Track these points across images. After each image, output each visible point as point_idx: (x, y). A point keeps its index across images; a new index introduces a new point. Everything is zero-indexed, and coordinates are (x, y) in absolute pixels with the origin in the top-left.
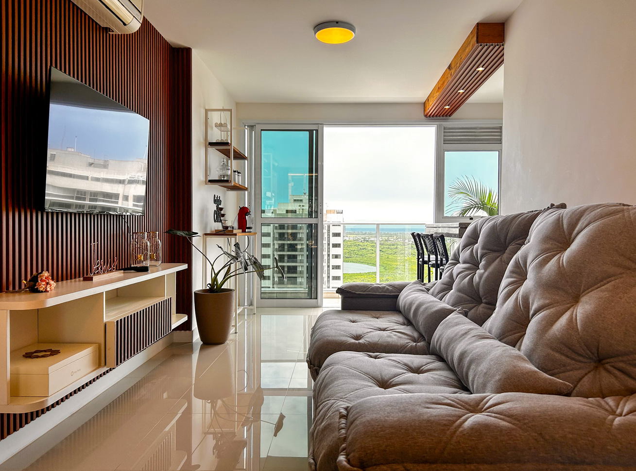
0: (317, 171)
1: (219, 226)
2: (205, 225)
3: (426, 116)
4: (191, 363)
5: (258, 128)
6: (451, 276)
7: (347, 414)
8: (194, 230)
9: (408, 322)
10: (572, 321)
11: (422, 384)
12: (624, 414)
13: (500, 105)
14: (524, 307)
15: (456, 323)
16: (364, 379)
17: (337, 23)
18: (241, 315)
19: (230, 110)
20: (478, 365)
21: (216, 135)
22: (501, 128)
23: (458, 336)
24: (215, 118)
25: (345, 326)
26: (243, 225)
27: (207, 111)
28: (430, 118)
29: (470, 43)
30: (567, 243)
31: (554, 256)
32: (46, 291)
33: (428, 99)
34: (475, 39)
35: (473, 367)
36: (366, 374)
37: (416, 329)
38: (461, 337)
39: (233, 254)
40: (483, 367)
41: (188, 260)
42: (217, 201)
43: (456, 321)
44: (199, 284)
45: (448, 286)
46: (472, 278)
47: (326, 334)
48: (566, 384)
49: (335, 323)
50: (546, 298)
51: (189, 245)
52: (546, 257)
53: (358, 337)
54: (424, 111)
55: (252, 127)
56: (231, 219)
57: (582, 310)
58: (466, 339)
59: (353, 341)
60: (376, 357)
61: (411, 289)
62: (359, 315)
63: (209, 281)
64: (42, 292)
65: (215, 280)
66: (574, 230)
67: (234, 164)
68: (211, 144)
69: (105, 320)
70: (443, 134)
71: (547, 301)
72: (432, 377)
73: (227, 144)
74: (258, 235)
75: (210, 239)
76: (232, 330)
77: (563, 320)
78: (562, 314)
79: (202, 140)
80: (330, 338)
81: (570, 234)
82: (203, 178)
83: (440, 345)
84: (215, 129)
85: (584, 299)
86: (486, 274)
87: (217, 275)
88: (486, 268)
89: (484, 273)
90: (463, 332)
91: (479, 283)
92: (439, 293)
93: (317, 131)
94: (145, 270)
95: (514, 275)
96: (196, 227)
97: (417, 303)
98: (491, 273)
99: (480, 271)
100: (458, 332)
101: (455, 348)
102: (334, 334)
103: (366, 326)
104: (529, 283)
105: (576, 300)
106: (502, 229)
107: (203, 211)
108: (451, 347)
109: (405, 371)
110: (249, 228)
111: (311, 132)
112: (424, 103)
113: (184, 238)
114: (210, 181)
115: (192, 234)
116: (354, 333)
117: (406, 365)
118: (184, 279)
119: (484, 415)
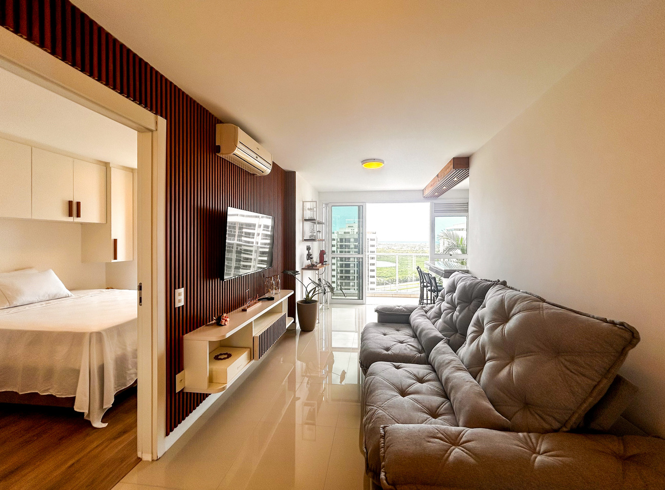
0: (362, 219)
1: (308, 262)
2: (302, 263)
3: (424, 197)
4: (295, 345)
5: (330, 205)
6: (440, 308)
7: (385, 435)
8: (297, 270)
9: (415, 336)
10: (510, 373)
11: (424, 394)
12: (541, 453)
13: (468, 190)
14: (483, 353)
15: (443, 351)
16: (392, 390)
17: (374, 160)
18: (322, 309)
19: (316, 202)
20: (456, 392)
21: (308, 215)
22: (468, 203)
23: (445, 363)
24: (308, 205)
25: (380, 340)
26: (322, 261)
27: (303, 202)
28: (427, 198)
29: (449, 167)
30: (506, 319)
31: (499, 325)
32: (225, 325)
33: (425, 189)
34: (452, 166)
35: (453, 392)
36: (393, 384)
37: (419, 342)
38: (446, 365)
39: (317, 281)
40: (459, 395)
41: (294, 289)
42: (308, 248)
43: (443, 350)
44: (298, 299)
45: (438, 315)
46: (452, 315)
47: (370, 347)
48: (507, 421)
49: (375, 336)
50: (495, 353)
51: (294, 278)
52: (495, 325)
53: (387, 349)
54: (423, 194)
55: (327, 204)
56: (316, 258)
57: (516, 368)
58: (449, 368)
59: (386, 352)
60: (398, 368)
61: (417, 314)
62: (388, 328)
63: (305, 297)
64: (223, 325)
65: (308, 296)
66: (511, 311)
67: (318, 227)
68: (306, 220)
69: (254, 335)
70: (434, 207)
71: (496, 355)
72: (430, 388)
73: (314, 220)
74: (330, 265)
75: (305, 271)
76: (317, 321)
77: (504, 372)
78: (505, 367)
79: (301, 218)
80: (372, 350)
81: (509, 314)
82: (301, 239)
83: (434, 363)
84: (308, 211)
85: (517, 361)
86: (460, 316)
87: (309, 293)
88: (460, 312)
89: (459, 315)
90: (447, 361)
91: (456, 321)
92: (433, 318)
93: (362, 206)
94: (272, 299)
95: (477, 326)
96: (298, 268)
97: (421, 328)
98: (463, 317)
99: (456, 313)
100: (444, 360)
101: (443, 372)
102: (374, 347)
103: (392, 339)
104: (484, 337)
105: (512, 359)
106: (469, 289)
107: (301, 256)
108: (441, 369)
109: (415, 382)
110: (326, 262)
111: (359, 207)
112: (423, 190)
113: (291, 275)
114: (305, 240)
115: (296, 272)
116: (385, 346)
117: (415, 375)
118: (292, 299)
119: (460, 449)
